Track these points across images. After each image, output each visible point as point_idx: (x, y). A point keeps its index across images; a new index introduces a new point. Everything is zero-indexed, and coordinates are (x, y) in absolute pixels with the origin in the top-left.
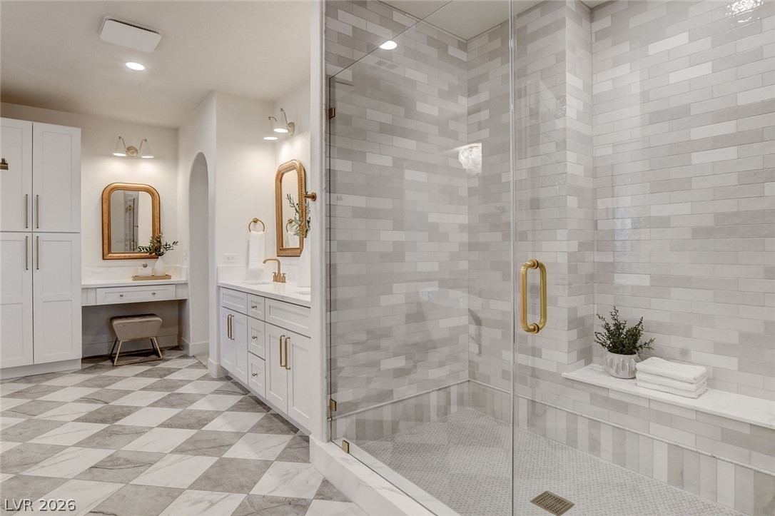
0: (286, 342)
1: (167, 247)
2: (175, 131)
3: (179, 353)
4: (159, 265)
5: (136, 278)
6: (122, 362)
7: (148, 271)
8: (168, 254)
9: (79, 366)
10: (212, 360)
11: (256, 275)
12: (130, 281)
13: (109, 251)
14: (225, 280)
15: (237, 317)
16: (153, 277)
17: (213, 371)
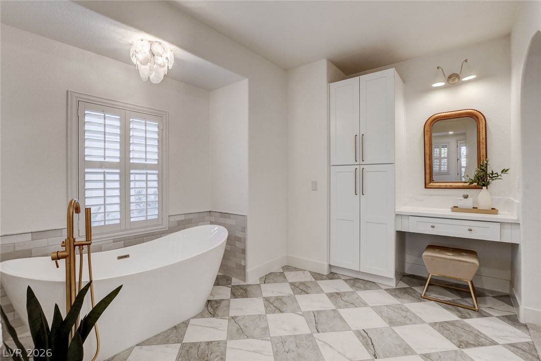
1: (494, 176)
4: (483, 197)
5: (455, 208)
7: (468, 203)
9: (393, 284)
12: (448, 212)
13: (431, 181)
16: (475, 210)
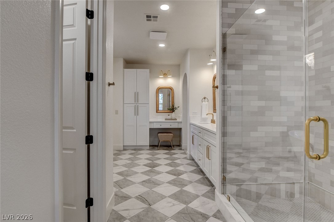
0: (209, 148)
1: (176, 109)
2: (179, 65)
3: (179, 148)
4: (173, 115)
5: (166, 119)
6: (161, 148)
7: (169, 117)
8: (176, 111)
9: (148, 148)
10: (188, 152)
11: (204, 120)
12: (164, 120)
13: (158, 110)
14: (193, 122)
15: (195, 137)
16: (171, 119)
17: (188, 156)
